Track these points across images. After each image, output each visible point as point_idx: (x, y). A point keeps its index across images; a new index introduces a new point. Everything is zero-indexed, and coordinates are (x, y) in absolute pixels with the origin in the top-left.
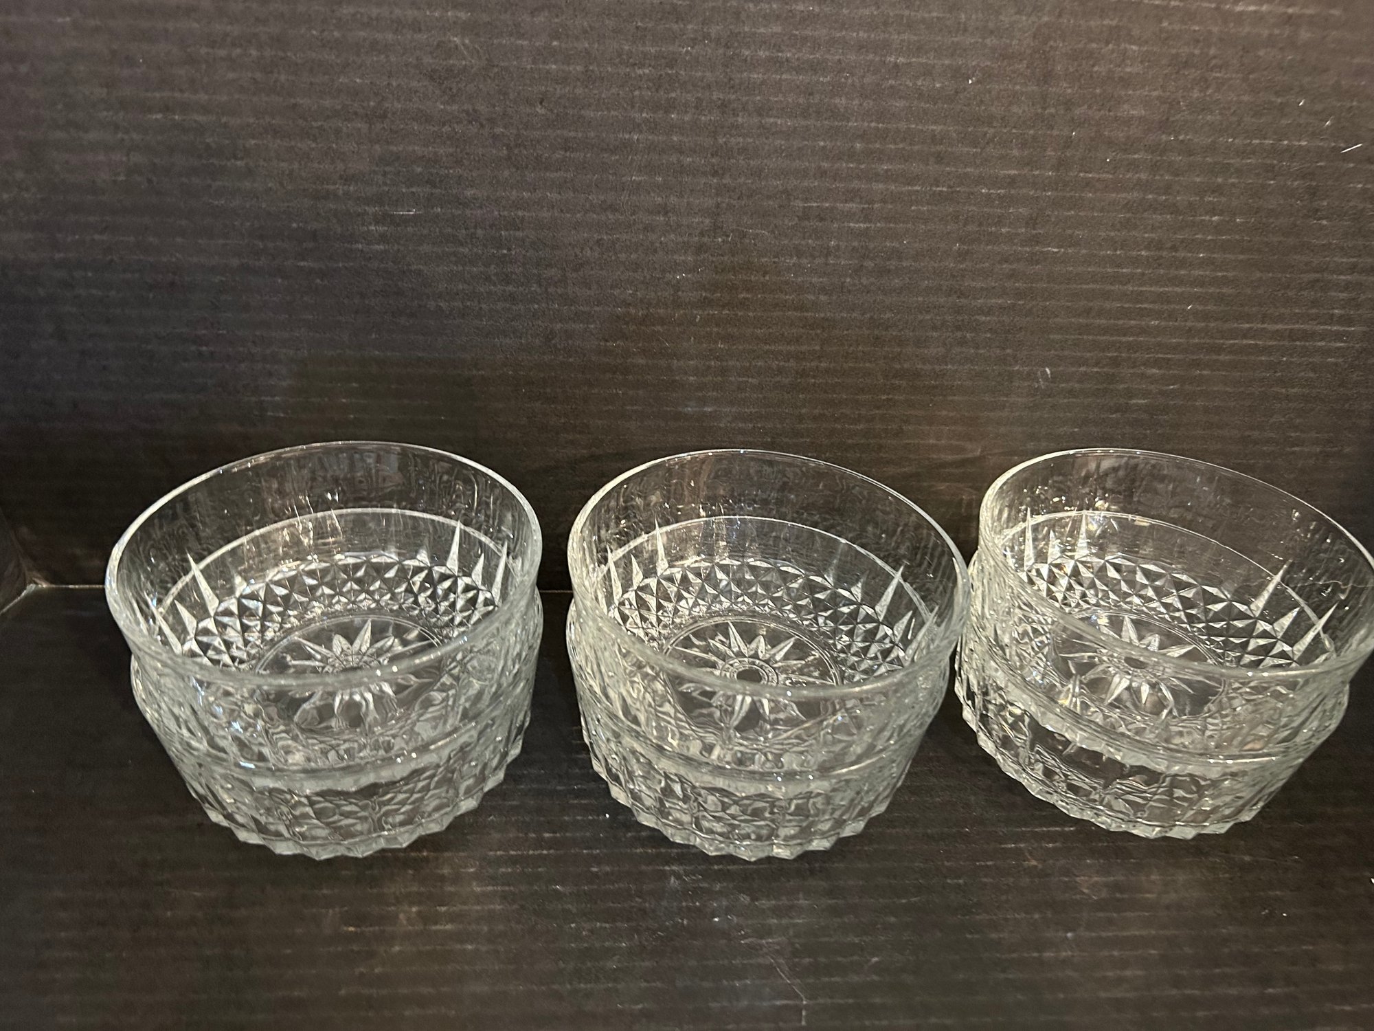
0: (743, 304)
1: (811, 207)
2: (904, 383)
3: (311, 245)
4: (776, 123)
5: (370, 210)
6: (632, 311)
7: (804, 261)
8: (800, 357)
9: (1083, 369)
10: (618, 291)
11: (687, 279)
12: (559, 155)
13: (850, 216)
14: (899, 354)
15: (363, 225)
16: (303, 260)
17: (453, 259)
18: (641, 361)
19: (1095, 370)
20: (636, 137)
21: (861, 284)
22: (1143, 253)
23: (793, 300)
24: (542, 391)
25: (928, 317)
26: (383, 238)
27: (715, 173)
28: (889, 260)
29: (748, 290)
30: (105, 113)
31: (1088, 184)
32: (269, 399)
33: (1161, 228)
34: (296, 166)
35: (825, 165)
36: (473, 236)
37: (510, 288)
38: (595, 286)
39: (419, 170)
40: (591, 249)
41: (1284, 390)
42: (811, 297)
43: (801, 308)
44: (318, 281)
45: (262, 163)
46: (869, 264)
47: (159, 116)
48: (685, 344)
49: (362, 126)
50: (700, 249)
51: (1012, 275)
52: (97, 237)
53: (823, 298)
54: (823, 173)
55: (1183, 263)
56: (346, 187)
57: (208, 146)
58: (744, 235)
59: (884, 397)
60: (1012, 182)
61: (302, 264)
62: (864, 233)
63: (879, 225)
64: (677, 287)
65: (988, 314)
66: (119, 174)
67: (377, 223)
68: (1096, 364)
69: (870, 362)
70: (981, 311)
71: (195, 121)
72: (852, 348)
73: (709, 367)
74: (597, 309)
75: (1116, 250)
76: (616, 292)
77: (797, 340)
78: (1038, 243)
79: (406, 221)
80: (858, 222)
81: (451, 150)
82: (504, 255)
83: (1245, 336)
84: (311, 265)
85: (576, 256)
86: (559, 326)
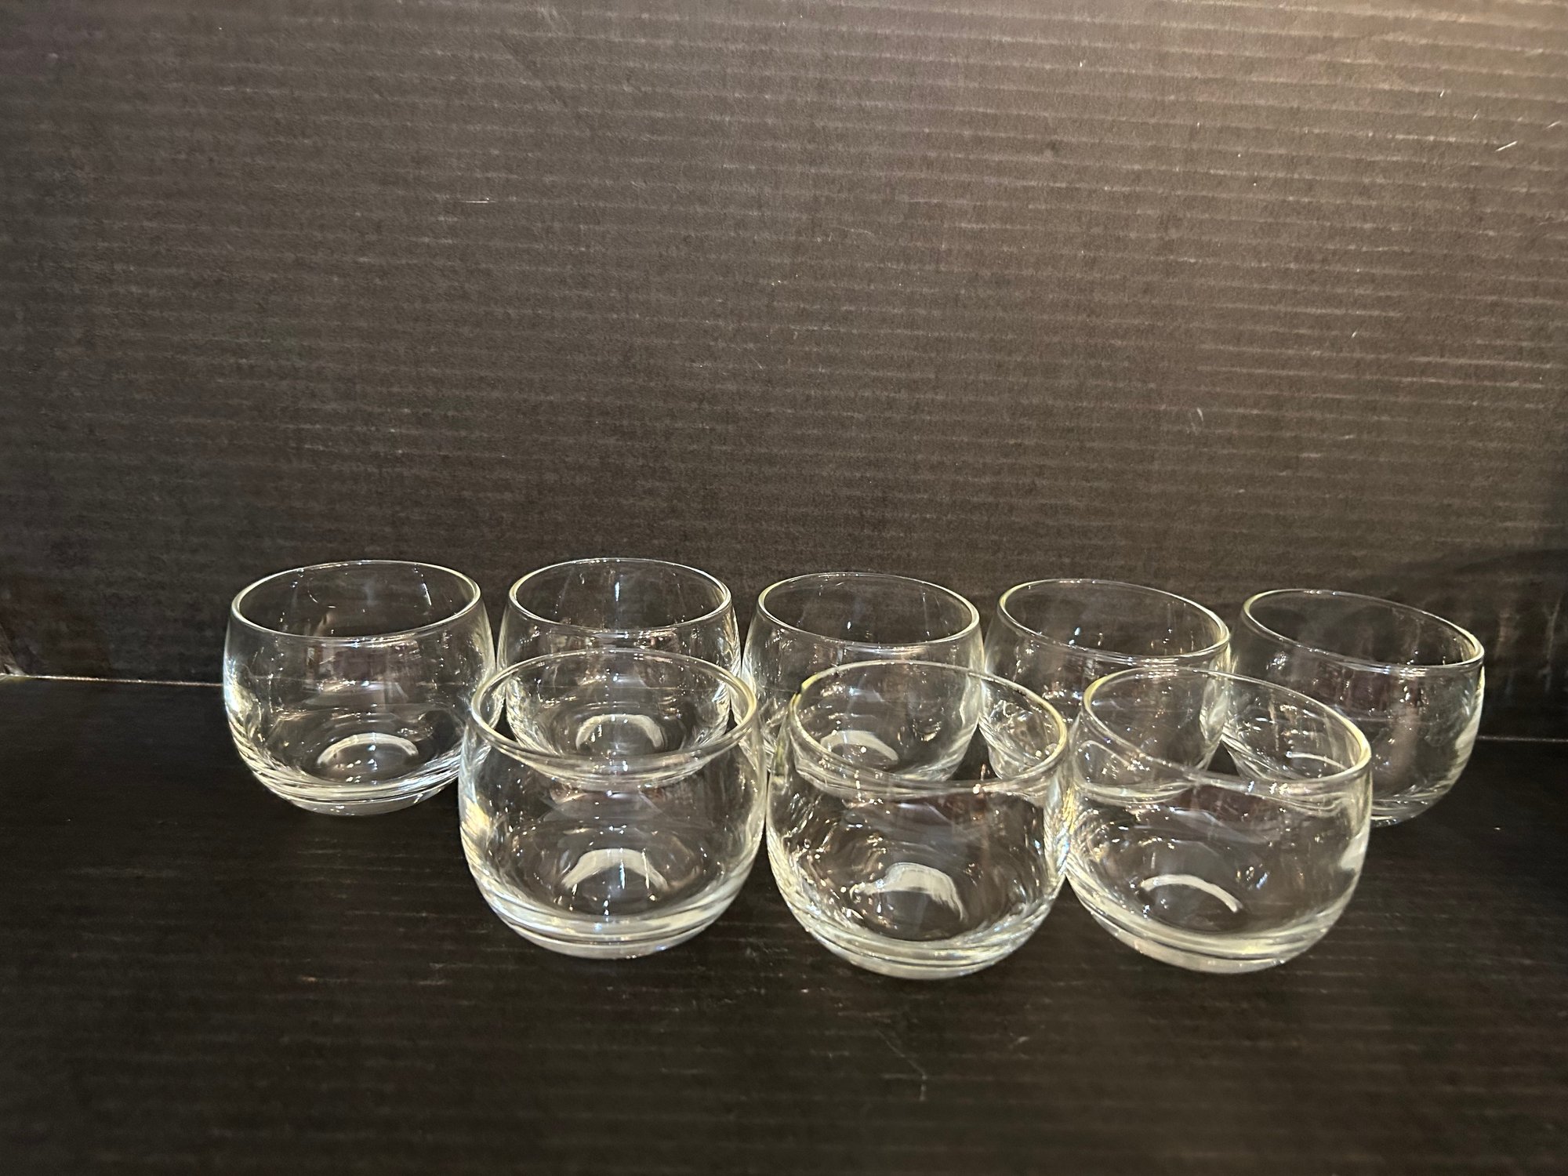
0: (846, 318)
1: (918, 203)
2: (1033, 423)
3: (373, 237)
4: (876, 106)
5: (443, 197)
6: (721, 323)
7: (913, 267)
8: (913, 386)
9: (1241, 410)
10: (707, 299)
11: (783, 287)
12: (646, 137)
13: (962, 214)
14: (1027, 385)
15: (431, 214)
16: (363, 255)
17: (526, 257)
18: (731, 387)
19: (1255, 412)
20: (727, 119)
21: (978, 296)
22: (1292, 266)
23: (902, 315)
24: (618, 423)
25: (1056, 339)
26: (452, 231)
27: (812, 163)
28: (1006, 268)
29: (851, 301)
30: (175, 85)
31: (1220, 182)
32: (308, 426)
33: (1308, 236)
34: (367, 145)
35: (932, 154)
36: (548, 230)
37: (587, 293)
38: (680, 293)
39: (496, 152)
40: (677, 247)
41: (1481, 445)
42: (923, 312)
43: (912, 324)
44: (377, 281)
45: (331, 142)
46: (986, 273)
47: (230, 89)
48: (781, 367)
49: (439, 102)
50: (797, 249)
51: (1147, 290)
52: (146, 223)
53: (936, 313)
54: (929, 164)
55: (1339, 279)
56: (417, 172)
57: (278, 122)
58: (845, 235)
59: (1012, 442)
60: (1137, 177)
61: (362, 260)
62: (977, 236)
63: (993, 226)
64: (773, 294)
65: (1123, 337)
66: (179, 153)
67: (447, 212)
68: (1256, 405)
69: (993, 395)
70: (1115, 334)
71: (268, 95)
72: (972, 377)
73: (808, 398)
74: (681, 320)
75: (1260, 262)
76: (705, 300)
77: (909, 365)
78: (1171, 251)
79: (478, 210)
80: (969, 221)
81: (532, 131)
82: (581, 253)
83: (1423, 373)
84: (372, 261)
85: (661, 256)
86: (639, 341)
